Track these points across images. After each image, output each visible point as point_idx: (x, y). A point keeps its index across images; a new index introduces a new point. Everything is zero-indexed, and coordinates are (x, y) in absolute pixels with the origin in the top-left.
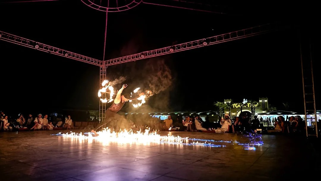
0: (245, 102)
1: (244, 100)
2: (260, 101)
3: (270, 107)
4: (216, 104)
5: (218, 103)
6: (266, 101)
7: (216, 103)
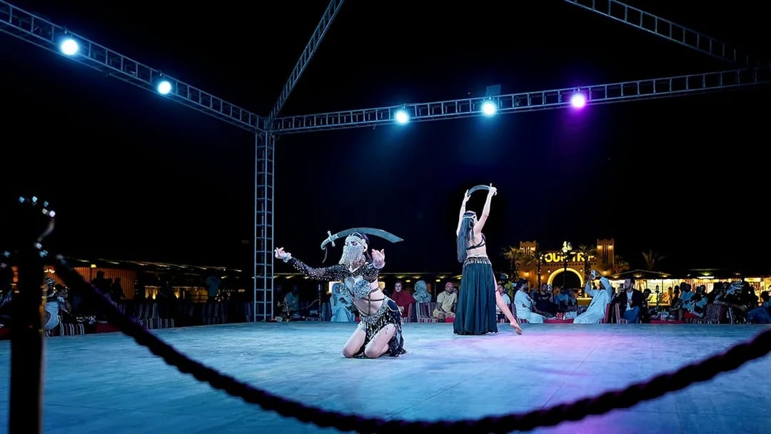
0: (566, 248)
1: (565, 243)
2: (599, 247)
3: (617, 261)
4: (507, 254)
5: (514, 250)
6: (611, 247)
7: (509, 250)
